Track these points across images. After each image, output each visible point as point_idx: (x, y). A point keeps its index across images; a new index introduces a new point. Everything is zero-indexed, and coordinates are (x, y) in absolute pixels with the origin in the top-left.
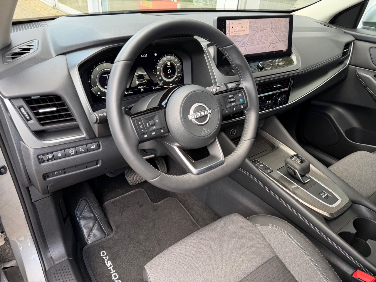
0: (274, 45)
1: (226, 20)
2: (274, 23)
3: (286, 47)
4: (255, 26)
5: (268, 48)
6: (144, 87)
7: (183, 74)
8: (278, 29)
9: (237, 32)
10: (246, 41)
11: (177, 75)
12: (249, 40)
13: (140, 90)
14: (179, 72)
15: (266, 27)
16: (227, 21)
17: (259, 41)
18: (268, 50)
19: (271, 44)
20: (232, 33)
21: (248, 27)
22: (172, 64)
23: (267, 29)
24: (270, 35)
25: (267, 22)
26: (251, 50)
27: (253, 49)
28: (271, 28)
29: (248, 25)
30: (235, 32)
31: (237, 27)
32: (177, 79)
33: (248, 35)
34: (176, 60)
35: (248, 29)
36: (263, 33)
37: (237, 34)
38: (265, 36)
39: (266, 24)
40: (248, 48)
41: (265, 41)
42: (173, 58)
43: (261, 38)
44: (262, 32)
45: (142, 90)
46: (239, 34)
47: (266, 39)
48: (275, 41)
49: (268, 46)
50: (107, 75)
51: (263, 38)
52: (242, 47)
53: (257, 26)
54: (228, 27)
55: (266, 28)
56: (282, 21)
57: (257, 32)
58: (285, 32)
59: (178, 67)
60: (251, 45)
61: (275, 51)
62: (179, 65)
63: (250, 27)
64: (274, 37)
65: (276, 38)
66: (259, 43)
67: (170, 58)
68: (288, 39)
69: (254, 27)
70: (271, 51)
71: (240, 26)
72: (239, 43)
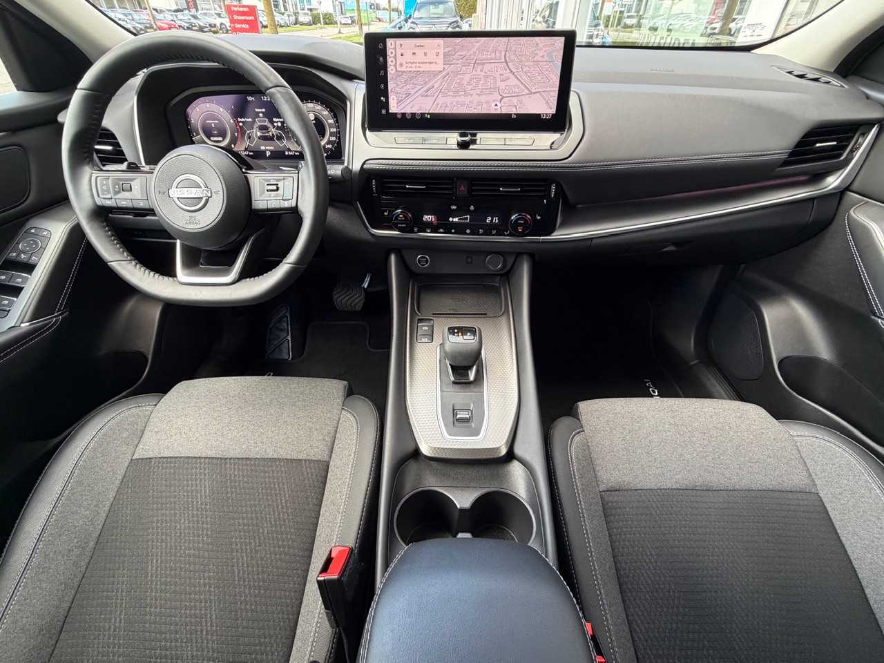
0: (515, 100)
1: (388, 40)
2: (513, 49)
3: (551, 108)
4: (459, 53)
5: (496, 105)
6: (271, 148)
7: (339, 138)
8: (526, 64)
9: (413, 65)
10: (436, 86)
11: (329, 139)
12: (443, 84)
13: (264, 152)
14: (332, 134)
15: (489, 57)
16: (389, 42)
17: (470, 87)
18: (496, 110)
19: (504, 97)
20: (401, 65)
21: (441, 55)
22: (317, 119)
23: (491, 61)
24: (501, 75)
25: (492, 46)
26: (448, 105)
27: (454, 103)
28: (506, 60)
29: (442, 51)
30: (410, 65)
31: (414, 54)
32: (330, 146)
33: (440, 72)
34: (326, 113)
35: (440, 60)
36: (481, 71)
37: (414, 69)
38: (486, 77)
39: (490, 49)
40: (441, 100)
41: (488, 89)
42: (319, 107)
43: (475, 81)
44: (480, 67)
45: (268, 154)
46: (418, 69)
47: (489, 84)
48: (517, 90)
49: (494, 101)
50: (212, 122)
51: (482, 82)
52: (427, 96)
53: (464, 53)
54: (392, 53)
55: (491, 59)
56: (541, 45)
57: (464, 69)
58: (547, 72)
59: (331, 126)
60: (449, 93)
61: (515, 114)
62: (331, 121)
63: (445, 54)
64: (513, 81)
65: (520, 84)
66: (471, 92)
67: (314, 107)
68: (557, 89)
69: (456, 56)
70: (504, 111)
71: (420, 52)
72: (418, 87)
